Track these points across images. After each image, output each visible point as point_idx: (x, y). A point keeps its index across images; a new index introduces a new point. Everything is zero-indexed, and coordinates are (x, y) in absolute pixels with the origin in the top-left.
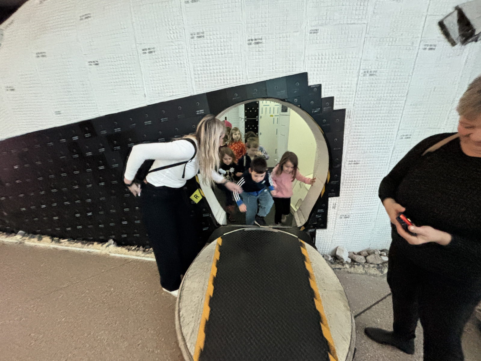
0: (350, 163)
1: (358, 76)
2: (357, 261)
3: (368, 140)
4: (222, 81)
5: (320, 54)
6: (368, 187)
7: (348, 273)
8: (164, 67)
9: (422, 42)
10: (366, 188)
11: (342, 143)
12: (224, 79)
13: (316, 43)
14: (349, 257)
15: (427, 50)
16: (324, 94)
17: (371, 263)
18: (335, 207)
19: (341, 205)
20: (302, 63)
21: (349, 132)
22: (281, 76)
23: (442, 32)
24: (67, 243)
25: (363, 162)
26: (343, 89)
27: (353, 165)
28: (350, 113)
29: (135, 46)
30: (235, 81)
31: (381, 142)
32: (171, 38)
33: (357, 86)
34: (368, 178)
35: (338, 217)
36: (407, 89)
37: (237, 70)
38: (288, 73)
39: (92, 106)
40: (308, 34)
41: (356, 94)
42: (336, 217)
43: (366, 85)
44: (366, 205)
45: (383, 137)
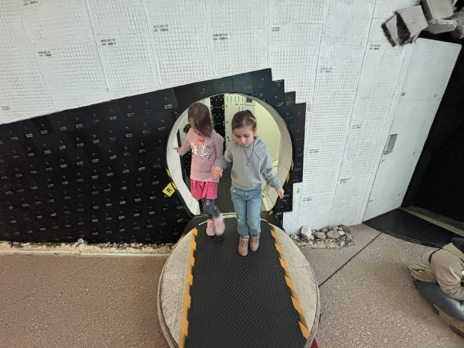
0: (311, 151)
1: (316, 72)
2: (319, 237)
3: (326, 130)
4: (189, 76)
5: (282, 51)
6: (326, 172)
7: (312, 249)
8: (127, 60)
9: (369, 43)
10: (325, 173)
11: (304, 134)
12: (191, 74)
13: (278, 40)
14: (312, 235)
15: (373, 50)
16: (287, 89)
17: (331, 238)
18: (299, 191)
19: (304, 189)
20: (266, 59)
21: (309, 124)
22: (247, 71)
23: (384, 34)
25: (322, 150)
26: (303, 84)
27: (313, 153)
28: (310, 106)
29: (92, 38)
30: (202, 76)
31: (336, 132)
32: (132, 29)
33: (315, 82)
34: (326, 164)
35: (302, 200)
36: (357, 84)
37: (204, 65)
38: (254, 69)
39: (47, 101)
40: (271, 32)
41: (314, 89)
42: (300, 200)
43: (323, 81)
44: (325, 188)
45: (339, 128)
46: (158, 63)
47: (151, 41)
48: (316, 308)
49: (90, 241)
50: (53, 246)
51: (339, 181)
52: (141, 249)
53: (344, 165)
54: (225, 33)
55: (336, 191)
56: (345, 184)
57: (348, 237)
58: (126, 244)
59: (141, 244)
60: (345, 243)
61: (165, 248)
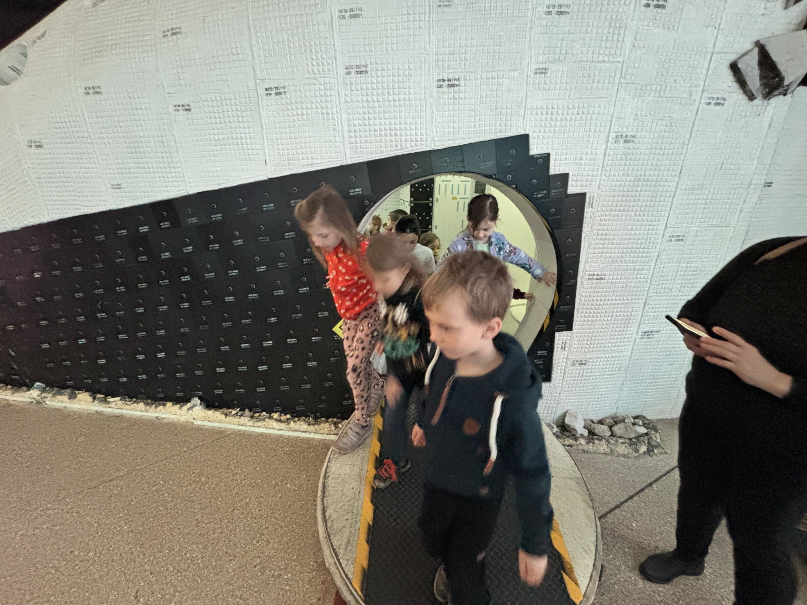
0: (591, 277)
1: (607, 142)
2: (597, 433)
3: (619, 242)
4: (394, 144)
5: (550, 106)
6: (617, 316)
7: (584, 453)
8: (300, 118)
9: (705, 95)
10: (613, 318)
11: (580, 246)
12: (396, 141)
13: (544, 89)
14: (584, 427)
15: (712, 105)
16: (554, 169)
17: (620, 437)
18: (565, 347)
19: (575, 344)
20: (521, 119)
21: (590, 230)
22: (487, 138)
23: (735, 79)
24: (120, 403)
25: (611, 277)
26: (583, 162)
27: (594, 281)
28: (593, 199)
29: (253, 83)
30: (414, 144)
31: (638, 246)
32: (313, 72)
33: (604, 158)
34: (617, 302)
35: (570, 363)
36: (681, 164)
37: (418, 126)
38: (499, 134)
39: (176, 177)
40: (532, 75)
41: (602, 170)
42: (566, 363)
43: (619, 156)
44: (614, 345)
45: (643, 239)
46: (346, 123)
47: (340, 89)
48: (594, 554)
49: (210, 404)
50: (154, 405)
51: (640, 333)
52: (289, 424)
53: (650, 306)
54: (457, 78)
55: (634, 351)
56: (651, 340)
57: (654, 438)
58: (264, 413)
59: (288, 416)
60: (648, 449)
61: (327, 425)
